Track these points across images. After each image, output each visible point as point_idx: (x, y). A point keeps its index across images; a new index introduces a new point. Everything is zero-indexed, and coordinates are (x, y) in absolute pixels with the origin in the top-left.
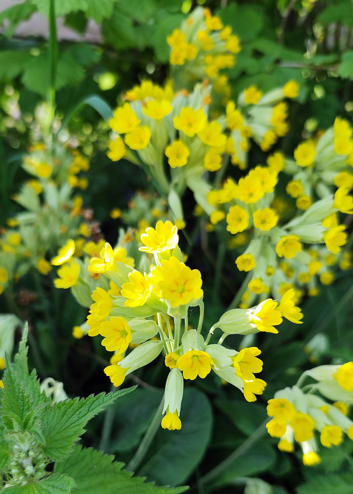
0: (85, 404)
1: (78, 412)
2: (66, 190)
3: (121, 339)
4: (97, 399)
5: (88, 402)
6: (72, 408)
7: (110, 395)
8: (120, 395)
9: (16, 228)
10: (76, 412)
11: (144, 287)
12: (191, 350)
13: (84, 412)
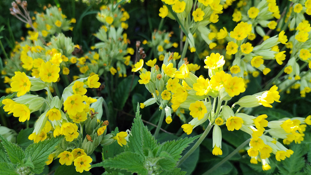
0: (178, 143)
1: (175, 147)
2: (120, 30)
3: (199, 111)
4: (184, 140)
5: (180, 142)
6: (172, 145)
7: (190, 139)
8: (195, 139)
9: (96, 50)
10: (173, 147)
11: (204, 85)
12: (230, 116)
13: (178, 147)
